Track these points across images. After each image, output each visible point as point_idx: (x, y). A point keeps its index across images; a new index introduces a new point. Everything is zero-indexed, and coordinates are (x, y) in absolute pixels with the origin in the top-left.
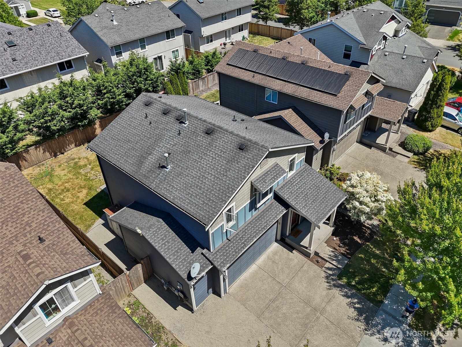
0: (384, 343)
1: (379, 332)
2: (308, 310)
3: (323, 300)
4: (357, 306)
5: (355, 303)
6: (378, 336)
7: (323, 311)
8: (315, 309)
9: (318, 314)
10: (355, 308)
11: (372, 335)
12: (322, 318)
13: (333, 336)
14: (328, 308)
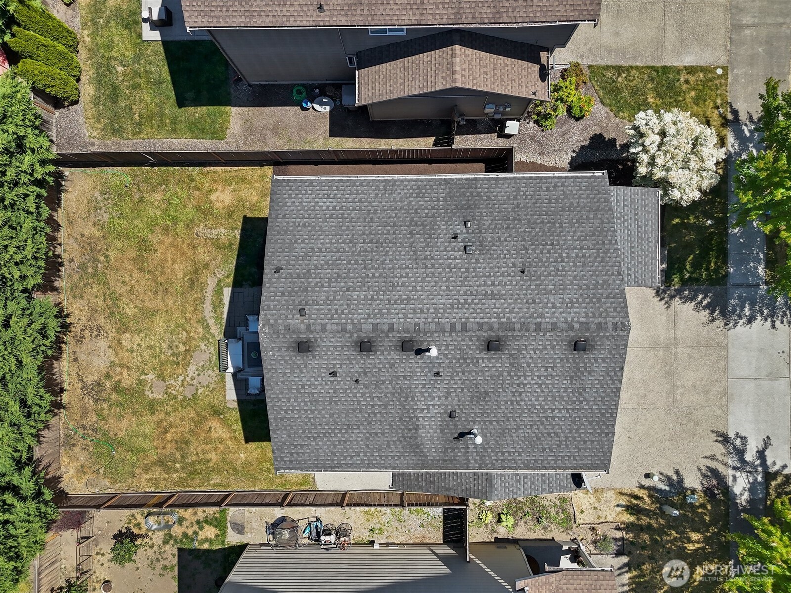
0: (749, 326)
1: (740, 317)
2: (661, 353)
3: (668, 329)
4: (704, 303)
5: (701, 302)
6: (741, 322)
7: (675, 342)
8: (667, 347)
9: (673, 350)
10: (704, 308)
11: (735, 326)
12: (679, 350)
13: (700, 362)
14: (679, 334)
